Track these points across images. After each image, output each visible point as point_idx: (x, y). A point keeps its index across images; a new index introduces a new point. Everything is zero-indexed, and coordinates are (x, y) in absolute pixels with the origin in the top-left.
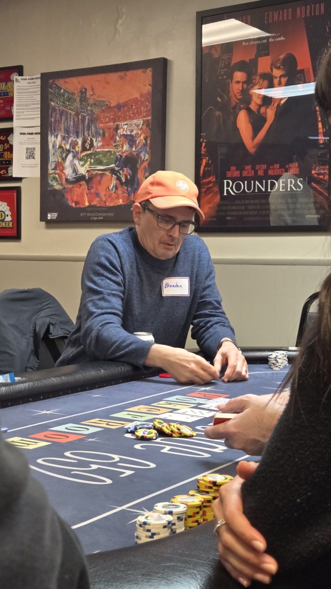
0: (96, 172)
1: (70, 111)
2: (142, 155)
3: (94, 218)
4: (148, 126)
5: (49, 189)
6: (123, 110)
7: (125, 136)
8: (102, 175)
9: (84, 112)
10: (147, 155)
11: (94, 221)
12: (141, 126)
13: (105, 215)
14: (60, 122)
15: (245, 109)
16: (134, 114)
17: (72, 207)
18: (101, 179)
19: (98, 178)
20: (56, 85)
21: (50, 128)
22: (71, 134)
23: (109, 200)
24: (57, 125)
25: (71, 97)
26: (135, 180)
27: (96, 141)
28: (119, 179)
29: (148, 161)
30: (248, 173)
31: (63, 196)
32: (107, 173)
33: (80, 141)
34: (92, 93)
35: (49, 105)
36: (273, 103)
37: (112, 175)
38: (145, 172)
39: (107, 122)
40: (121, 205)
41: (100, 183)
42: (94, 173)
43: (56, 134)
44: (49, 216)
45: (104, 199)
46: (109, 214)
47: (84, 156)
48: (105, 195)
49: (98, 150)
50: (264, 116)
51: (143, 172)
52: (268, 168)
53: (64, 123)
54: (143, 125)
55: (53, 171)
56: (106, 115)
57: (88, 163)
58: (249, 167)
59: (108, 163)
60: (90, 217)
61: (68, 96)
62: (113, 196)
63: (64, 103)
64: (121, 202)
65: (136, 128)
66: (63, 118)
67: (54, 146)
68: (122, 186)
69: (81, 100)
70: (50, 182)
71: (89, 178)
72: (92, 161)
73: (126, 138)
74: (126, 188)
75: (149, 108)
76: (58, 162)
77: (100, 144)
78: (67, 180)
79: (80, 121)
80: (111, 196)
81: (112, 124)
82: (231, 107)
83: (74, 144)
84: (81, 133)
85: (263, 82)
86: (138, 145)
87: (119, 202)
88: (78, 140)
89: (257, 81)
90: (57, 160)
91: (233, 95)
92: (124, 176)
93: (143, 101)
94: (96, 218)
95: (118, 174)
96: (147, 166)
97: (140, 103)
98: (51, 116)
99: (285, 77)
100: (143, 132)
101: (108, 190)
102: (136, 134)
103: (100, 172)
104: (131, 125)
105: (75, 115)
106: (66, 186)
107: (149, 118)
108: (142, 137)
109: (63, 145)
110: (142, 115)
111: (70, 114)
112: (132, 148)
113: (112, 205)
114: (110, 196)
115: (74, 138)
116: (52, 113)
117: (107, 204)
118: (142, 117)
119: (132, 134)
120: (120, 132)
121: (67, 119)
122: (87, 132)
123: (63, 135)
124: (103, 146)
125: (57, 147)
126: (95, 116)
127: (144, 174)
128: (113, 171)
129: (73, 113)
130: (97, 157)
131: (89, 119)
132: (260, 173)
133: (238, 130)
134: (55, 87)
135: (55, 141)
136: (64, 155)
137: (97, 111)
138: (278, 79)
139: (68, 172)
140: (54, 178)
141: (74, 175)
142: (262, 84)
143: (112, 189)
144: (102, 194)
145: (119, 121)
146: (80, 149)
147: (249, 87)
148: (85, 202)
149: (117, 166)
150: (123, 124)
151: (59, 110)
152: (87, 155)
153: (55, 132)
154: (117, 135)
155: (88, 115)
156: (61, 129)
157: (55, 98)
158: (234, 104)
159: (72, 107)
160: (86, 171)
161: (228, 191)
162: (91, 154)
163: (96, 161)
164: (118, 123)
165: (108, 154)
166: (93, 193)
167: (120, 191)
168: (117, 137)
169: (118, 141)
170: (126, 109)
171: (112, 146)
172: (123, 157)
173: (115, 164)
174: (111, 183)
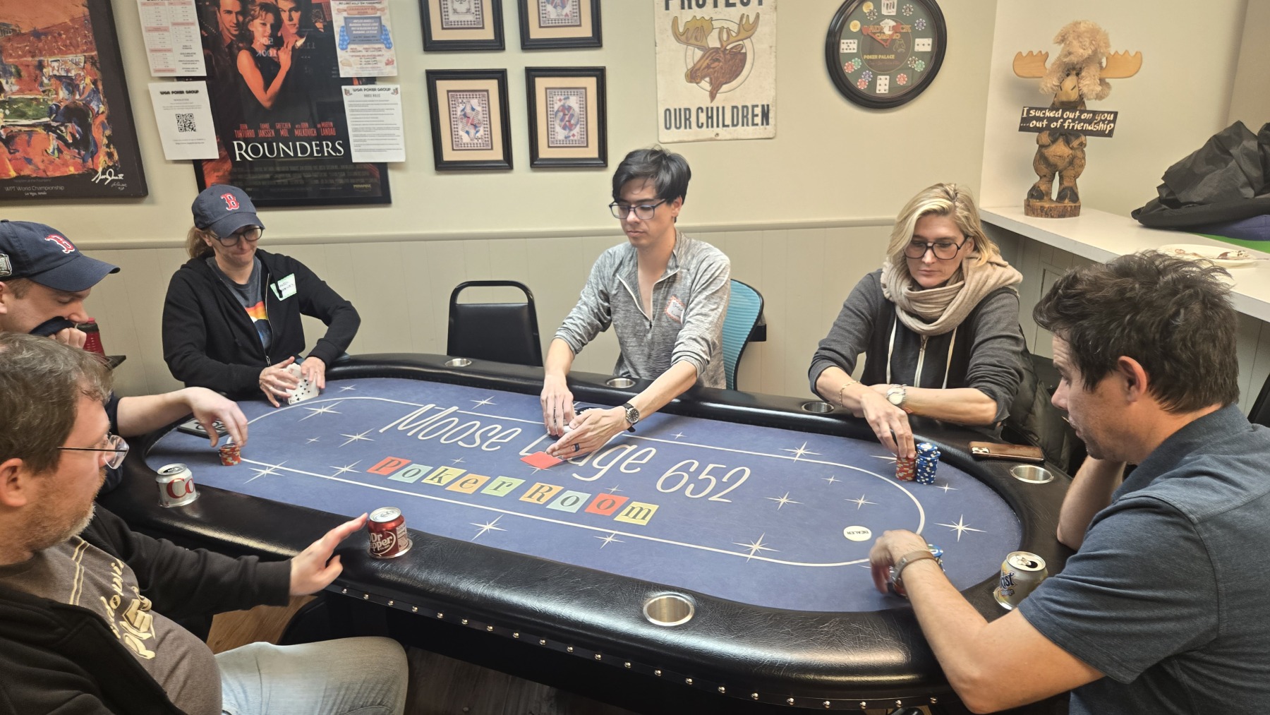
0: (19, 128)
2: (94, 105)
3: (31, 193)
4: (93, 64)
6: (45, 39)
7: (59, 78)
10: (101, 106)
11: (30, 197)
12: (82, 64)
13: (49, 188)
15: (247, 49)
16: (65, 46)
18: (30, 137)
19: (26, 137)
23: (51, 168)
26: (88, 138)
27: (7, 83)
29: (105, 115)
30: (267, 133)
32: (37, 129)
36: (285, 46)
37: (48, 132)
38: (104, 128)
39: (20, 57)
40: (73, 174)
41: (29, 143)
42: (15, 129)
45: (42, 166)
46: (57, 188)
48: (43, 161)
49: (14, 97)
50: (276, 60)
51: (101, 129)
52: (293, 127)
54: (85, 62)
56: (16, 45)
58: (266, 126)
59: (37, 115)
60: (22, 192)
62: (55, 162)
65: (74, 66)
68: (69, 149)
71: (7, 136)
72: (7, 112)
73: (60, 81)
74: (77, 151)
75: (91, 38)
77: (16, 88)
80: (53, 162)
81: (30, 59)
82: (226, 45)
85: (266, 14)
86: (83, 91)
87: (71, 171)
89: (257, 13)
91: (225, 30)
93: (77, 29)
94: (35, 194)
96: (106, 121)
97: (72, 31)
99: (296, 11)
100: (88, 73)
102: (76, 75)
103: (26, 129)
107: (93, 54)
108: (88, 80)
110: (81, 48)
112: (74, 95)
113: (58, 174)
117: (49, 174)
118: (85, 51)
119: (70, 75)
120: (47, 71)
124: (21, 91)
127: (104, 132)
128: (47, 127)
130: (15, 107)
132: (284, 133)
133: (241, 76)
138: (288, 13)
142: (265, 18)
143: (53, 152)
144: (37, 160)
145: (41, 55)
147: (247, 20)
148: (8, 171)
149: (53, 121)
150: (50, 60)
154: (43, 75)
158: (229, 41)
161: (240, 154)
163: (14, 113)
164: (42, 58)
165: (35, 103)
166: (20, 159)
167: (67, 155)
168: (44, 78)
169: (47, 85)
170: (49, 38)
171: (39, 91)
172: (62, 108)
173: (50, 118)
174: (50, 145)
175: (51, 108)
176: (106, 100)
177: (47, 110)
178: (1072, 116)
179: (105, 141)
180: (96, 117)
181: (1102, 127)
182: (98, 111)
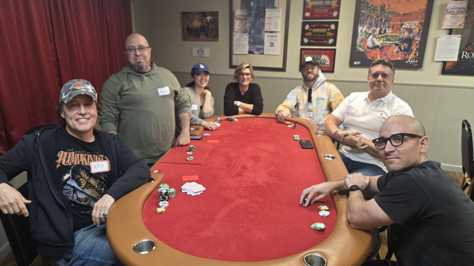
0: (386, 44)
1: (373, 15)
2: (416, 38)
4: (421, 24)
5: (356, 51)
6: (407, 16)
7: (407, 29)
8: (389, 46)
9: (382, 16)
10: (419, 38)
12: (417, 25)
14: (366, 20)
16: (414, 18)
17: (370, 59)
18: (389, 48)
19: (388, 47)
20: (366, 2)
21: (360, 23)
22: (373, 26)
23: (392, 57)
24: (364, 21)
25: (375, 9)
26: (410, 48)
28: (400, 48)
29: (419, 41)
31: (365, 54)
32: (393, 45)
33: (378, 30)
34: (388, 7)
35: (360, 12)
37: (396, 46)
39: (396, 22)
40: (399, 60)
41: (388, 49)
42: (385, 45)
43: (363, 26)
44: (355, 63)
45: (389, 57)
47: (380, 37)
48: (390, 55)
49: (389, 34)
51: (416, 46)
53: (369, 21)
54: (419, 24)
55: (360, 43)
56: (396, 18)
57: (382, 40)
59: (394, 40)
61: (373, 8)
62: (395, 56)
63: (370, 11)
64: (400, 58)
65: (414, 25)
66: (369, 18)
67: (361, 31)
68: (401, 51)
69: (381, 10)
70: (357, 47)
72: (385, 39)
74: (404, 52)
75: (424, 16)
76: (363, 39)
77: (390, 32)
78: (368, 47)
79: (379, 21)
81: (399, 22)
83: (374, 31)
84: (379, 26)
86: (414, 33)
87: (399, 59)
88: (377, 29)
90: (363, 38)
92: (403, 47)
93: (420, 13)
95: (400, 46)
96: (418, 43)
97: (418, 14)
98: (361, 17)
100: (418, 27)
101: (392, 53)
102: (413, 28)
104: (411, 24)
105: (376, 17)
106: (367, 50)
107: (423, 21)
108: (417, 30)
109: (367, 31)
110: (419, 19)
111: (373, 17)
112: (410, 34)
113: (394, 59)
114: (393, 56)
115: (375, 28)
116: (362, 16)
117: (391, 59)
118: (419, 20)
119: (411, 28)
120: (404, 26)
121: (371, 19)
122: (383, 26)
123: (368, 26)
124: (392, 33)
125: (364, 32)
126: (389, 18)
127: (416, 47)
128: (396, 44)
129: (375, 16)
130: (388, 38)
131: (385, 19)
134: (365, 3)
135: (362, 29)
136: (367, 36)
137: (390, 16)
139: (369, 44)
140: (360, 46)
141: (372, 45)
143: (395, 53)
144: (389, 55)
145: (404, 21)
146: (378, 34)
148: (378, 57)
149: (400, 42)
150: (406, 23)
151: (367, 14)
152: (382, 37)
153: (363, 24)
154: (402, 28)
155: (385, 18)
156: (366, 24)
157: (365, 9)
159: (375, 14)
160: (380, 44)
161: (464, 56)
162: (385, 36)
163: (387, 39)
164: (403, 22)
165: (395, 36)
166: (383, 54)
167: (400, 54)
168: (401, 29)
169: (402, 31)
170: (409, 16)
171: (398, 32)
172: (404, 38)
173: (398, 41)
174: (395, 50)
175: (400, 38)
176: (421, 36)
177: (399, 39)
179: (416, 49)
180: (415, 42)
182: (417, 40)
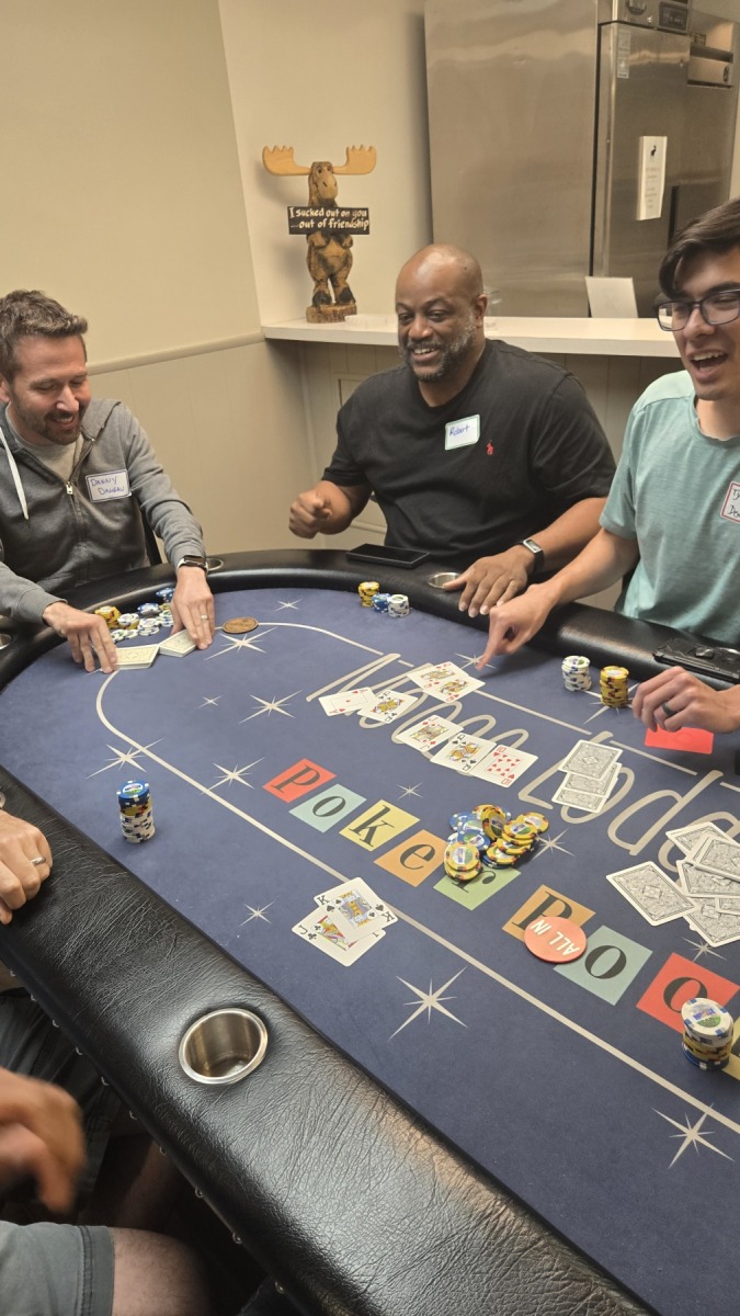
178: (333, 215)
181: (359, 224)
